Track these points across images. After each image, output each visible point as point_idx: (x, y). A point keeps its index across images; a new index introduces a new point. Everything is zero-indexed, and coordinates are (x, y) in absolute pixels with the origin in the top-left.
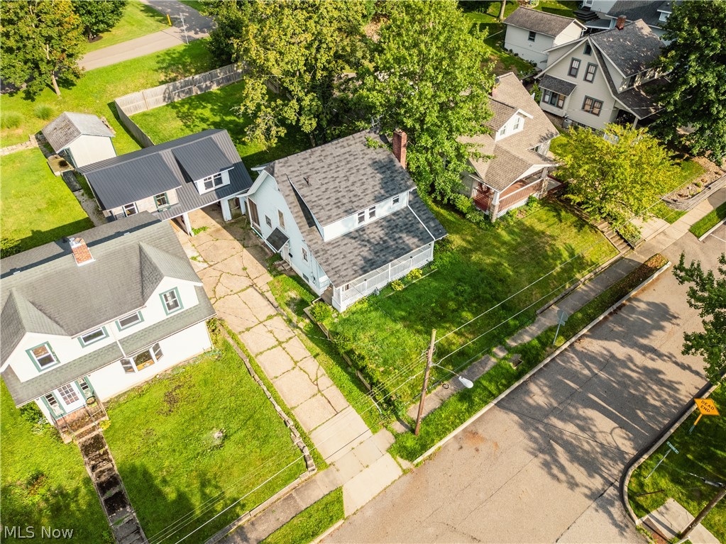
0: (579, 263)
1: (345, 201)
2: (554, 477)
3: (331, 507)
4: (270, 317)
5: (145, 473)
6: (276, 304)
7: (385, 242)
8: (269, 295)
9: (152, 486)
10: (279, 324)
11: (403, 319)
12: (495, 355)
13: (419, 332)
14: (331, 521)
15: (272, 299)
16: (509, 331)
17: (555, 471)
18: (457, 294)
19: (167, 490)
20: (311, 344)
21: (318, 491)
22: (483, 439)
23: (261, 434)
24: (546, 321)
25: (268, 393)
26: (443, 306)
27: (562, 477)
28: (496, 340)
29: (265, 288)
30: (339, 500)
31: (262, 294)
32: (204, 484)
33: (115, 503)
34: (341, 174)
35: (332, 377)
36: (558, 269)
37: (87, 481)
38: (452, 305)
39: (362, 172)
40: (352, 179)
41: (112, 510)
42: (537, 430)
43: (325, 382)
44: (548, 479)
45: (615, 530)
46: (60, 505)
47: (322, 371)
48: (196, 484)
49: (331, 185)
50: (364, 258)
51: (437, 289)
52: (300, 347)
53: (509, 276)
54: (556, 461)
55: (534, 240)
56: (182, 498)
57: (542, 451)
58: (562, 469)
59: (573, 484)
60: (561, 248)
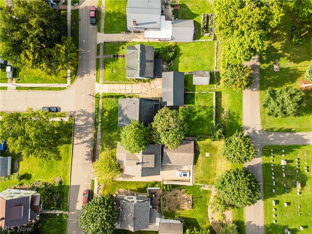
0: (103, 150)
1: (128, 108)
2: (81, 110)
3: (98, 81)
4: (132, 92)
5: (116, 61)
6: (134, 94)
7: (123, 113)
8: (137, 94)
9: (113, 61)
10: (130, 92)
11: (114, 109)
12: (100, 119)
13: (110, 110)
14: (96, 80)
15: (136, 94)
16: (102, 125)
17: (81, 111)
18: (112, 122)
19: (111, 62)
20: (122, 94)
21: (100, 80)
22: (91, 106)
23: (111, 77)
24: (99, 133)
25: (117, 82)
26: (111, 118)
27: (80, 111)
28: (102, 122)
29: (139, 95)
30: (98, 82)
31: (138, 93)
32: (109, 67)
33: (114, 56)
34: (133, 111)
35: (115, 93)
36: (104, 144)
37: (119, 54)
38: (110, 119)
39: (132, 116)
40: (132, 113)
41: (114, 55)
42: (87, 114)
43: (114, 92)
44: (81, 109)
45: (71, 111)
46: (118, 50)
47: (116, 93)
48: (109, 66)
49: (132, 108)
50: (122, 107)
51: (115, 120)
52: (123, 92)
53: (108, 134)
54: (82, 112)
55: (111, 146)
56: (109, 64)
57: (84, 112)
58: (81, 112)
59: (78, 111)
60: (106, 149)
